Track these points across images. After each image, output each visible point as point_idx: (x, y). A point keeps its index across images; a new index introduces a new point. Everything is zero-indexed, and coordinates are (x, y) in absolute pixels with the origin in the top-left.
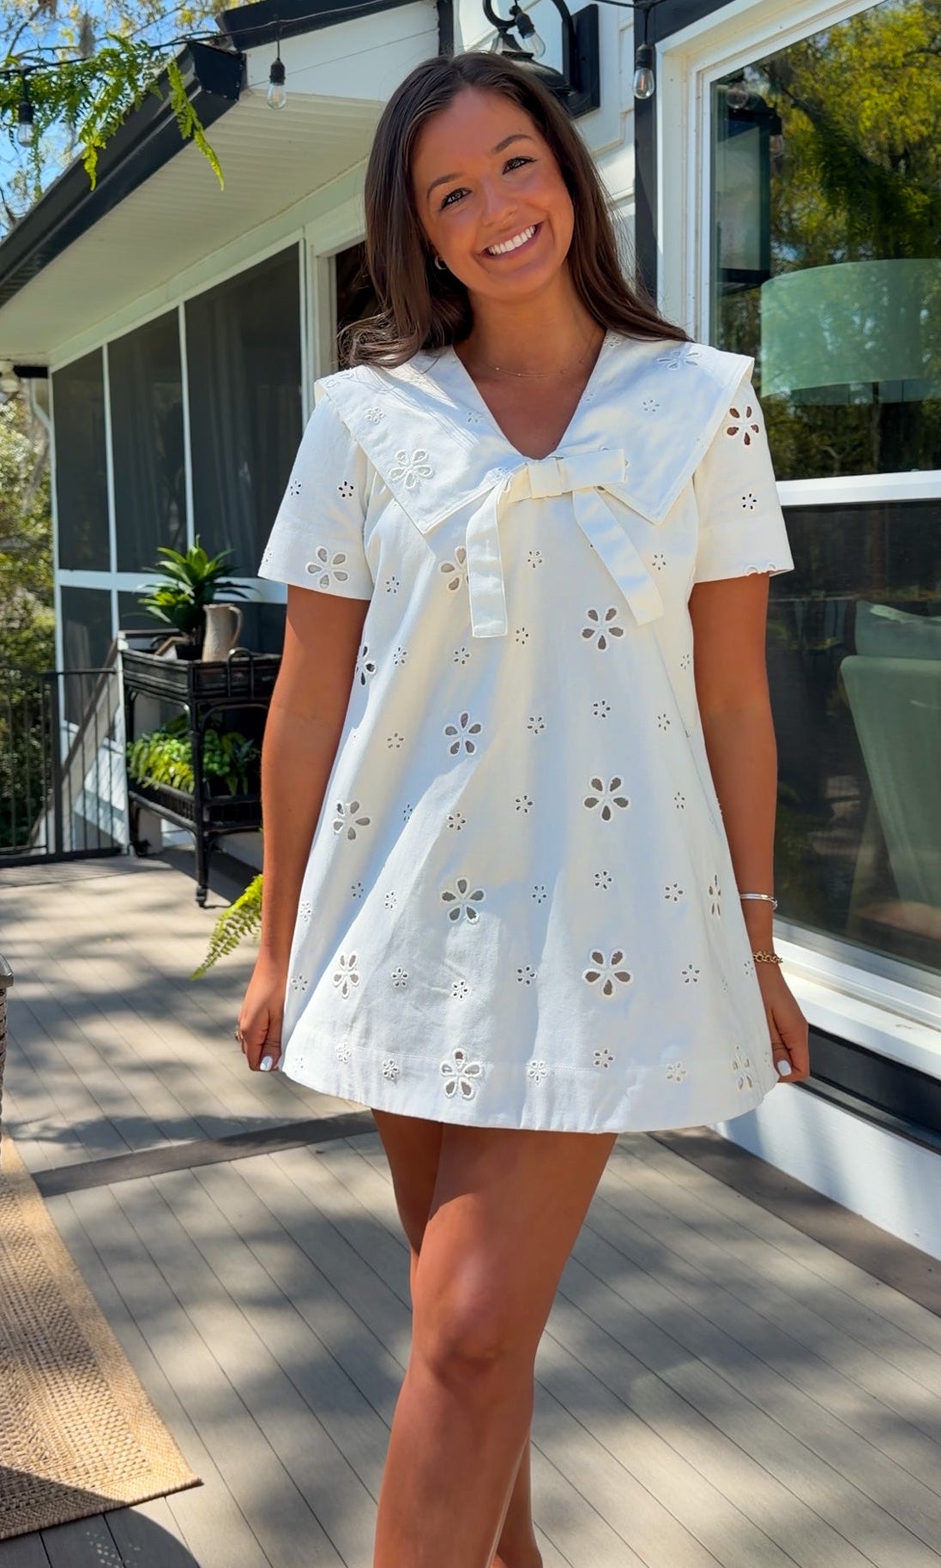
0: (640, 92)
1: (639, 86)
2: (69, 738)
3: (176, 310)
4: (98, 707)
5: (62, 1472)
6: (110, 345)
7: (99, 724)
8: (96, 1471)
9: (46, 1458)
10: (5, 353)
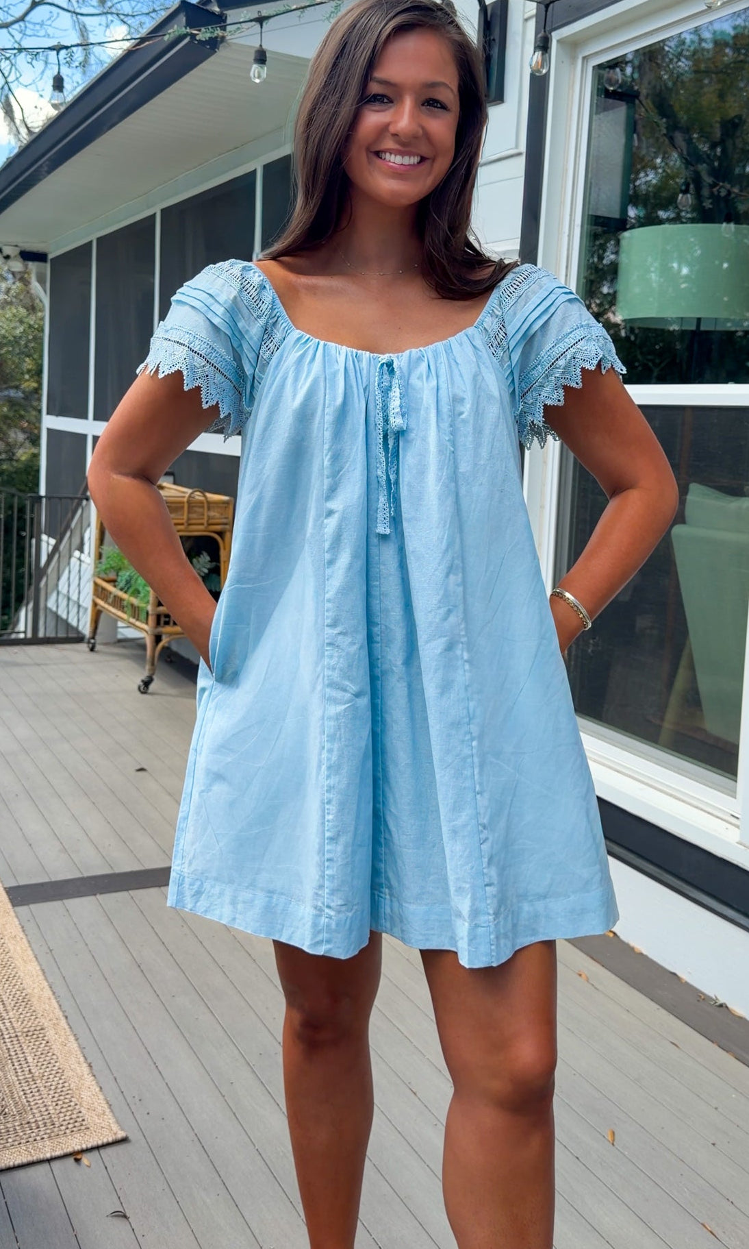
0: (536, 70)
1: (536, 65)
2: (48, 548)
3: (155, 214)
4: (73, 525)
5: (18, 1126)
6: (99, 240)
7: (73, 540)
8: (45, 1126)
9: (5, 1114)
10: (13, 240)
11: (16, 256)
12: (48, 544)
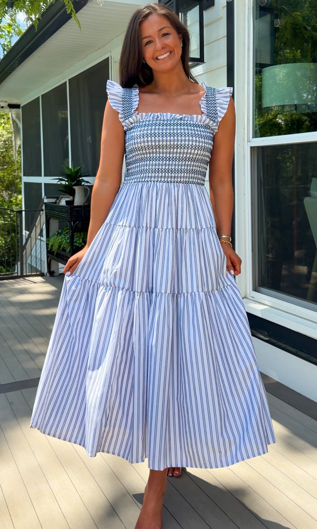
2: (26, 236)
3: (66, 82)
4: (37, 224)
6: (42, 96)
7: (37, 230)
10: (5, 99)
11: (6, 107)
12: (26, 234)
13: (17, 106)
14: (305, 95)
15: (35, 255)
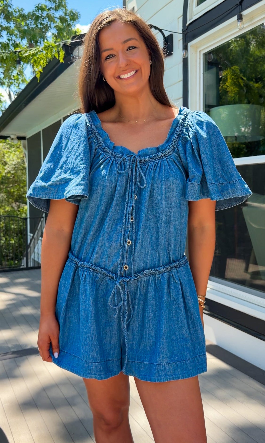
0: (184, 56)
1: (184, 55)
3: (61, 120)
4: (39, 228)
6: (43, 130)
7: (39, 233)
10: (14, 133)
11: (15, 139)
12: (30, 236)
13: (23, 138)
14: (243, 129)
15: (37, 251)
